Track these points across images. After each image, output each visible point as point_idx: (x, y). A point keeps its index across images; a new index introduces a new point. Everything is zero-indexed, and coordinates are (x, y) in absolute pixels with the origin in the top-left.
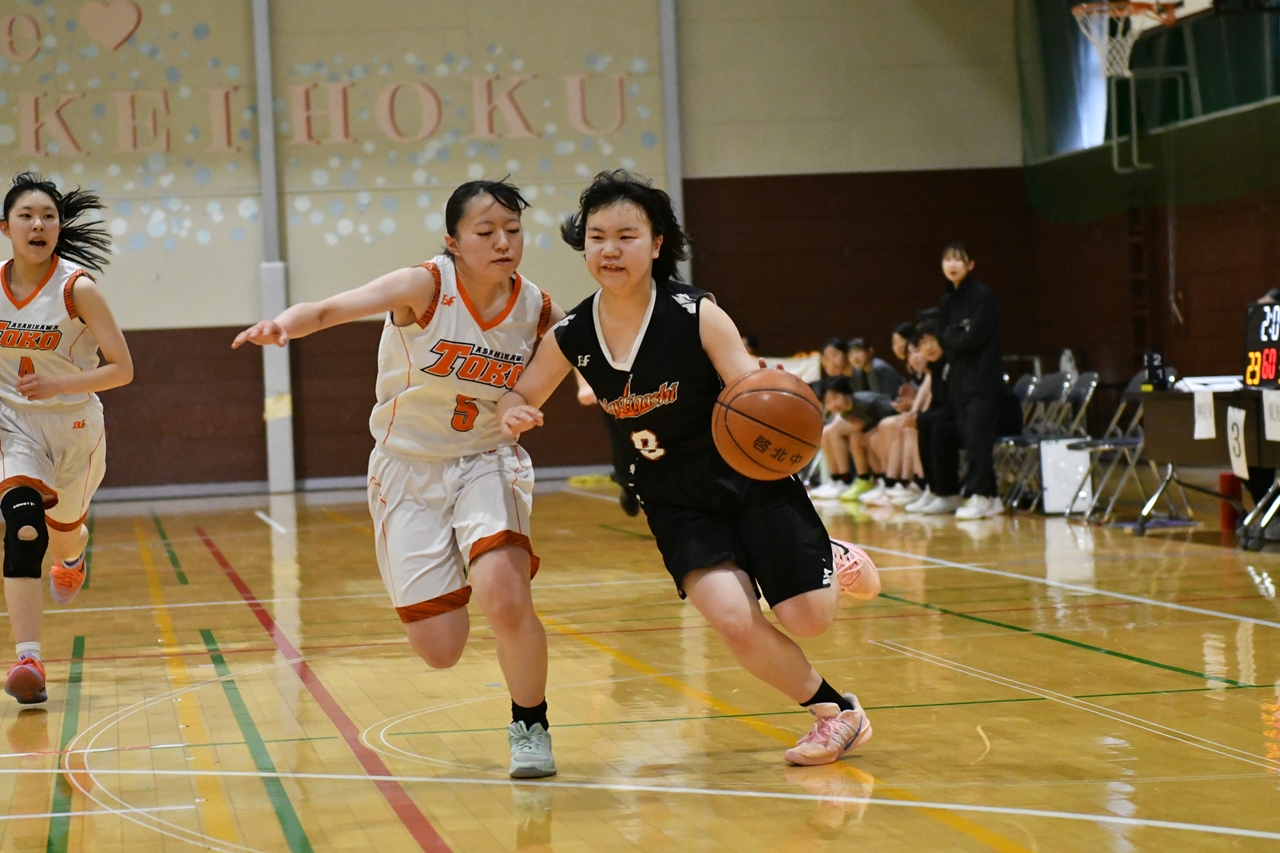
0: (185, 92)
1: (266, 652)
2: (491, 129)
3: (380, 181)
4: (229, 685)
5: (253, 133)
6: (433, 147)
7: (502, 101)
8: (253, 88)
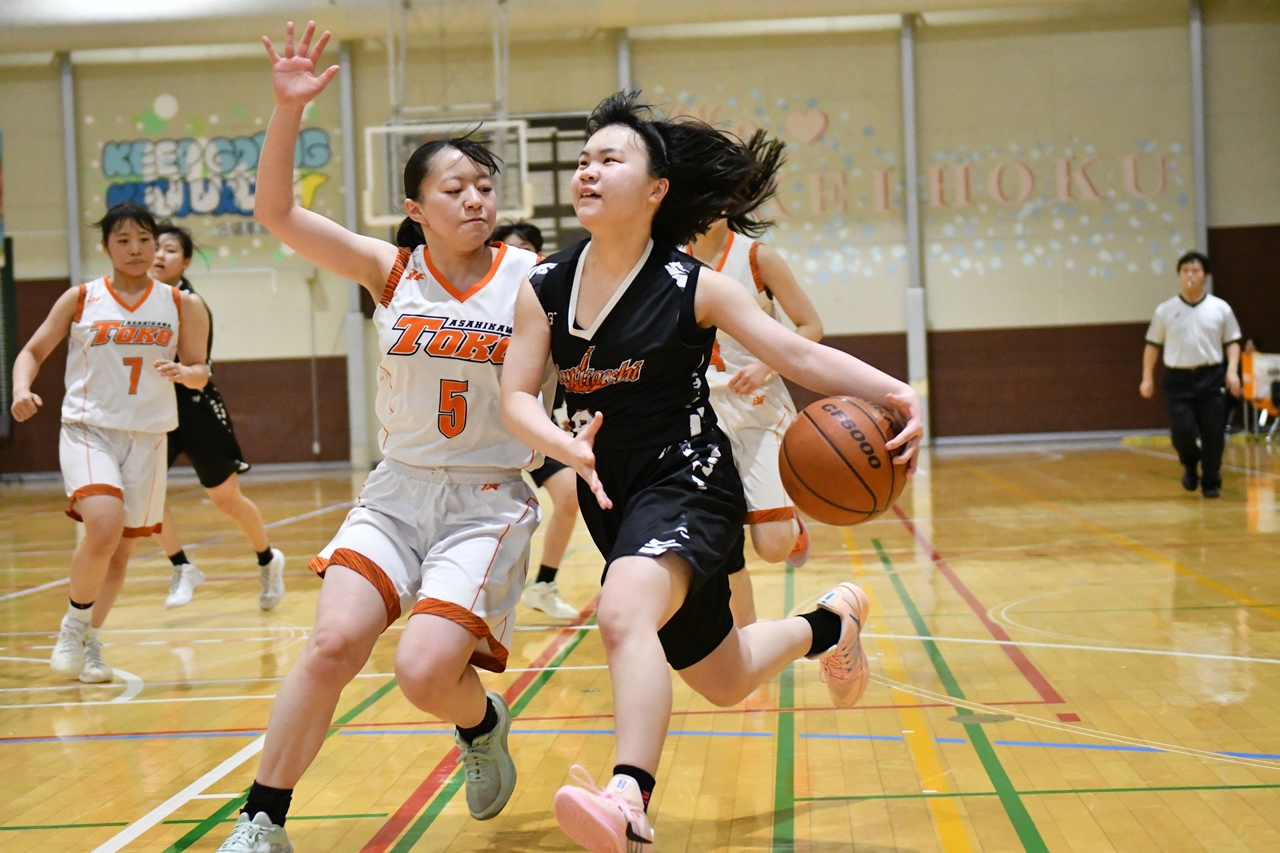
0: (856, 173)
1: (909, 556)
2: (1069, 194)
3: (991, 232)
4: (894, 578)
5: (903, 201)
6: (1028, 208)
7: (1078, 176)
8: (903, 170)
